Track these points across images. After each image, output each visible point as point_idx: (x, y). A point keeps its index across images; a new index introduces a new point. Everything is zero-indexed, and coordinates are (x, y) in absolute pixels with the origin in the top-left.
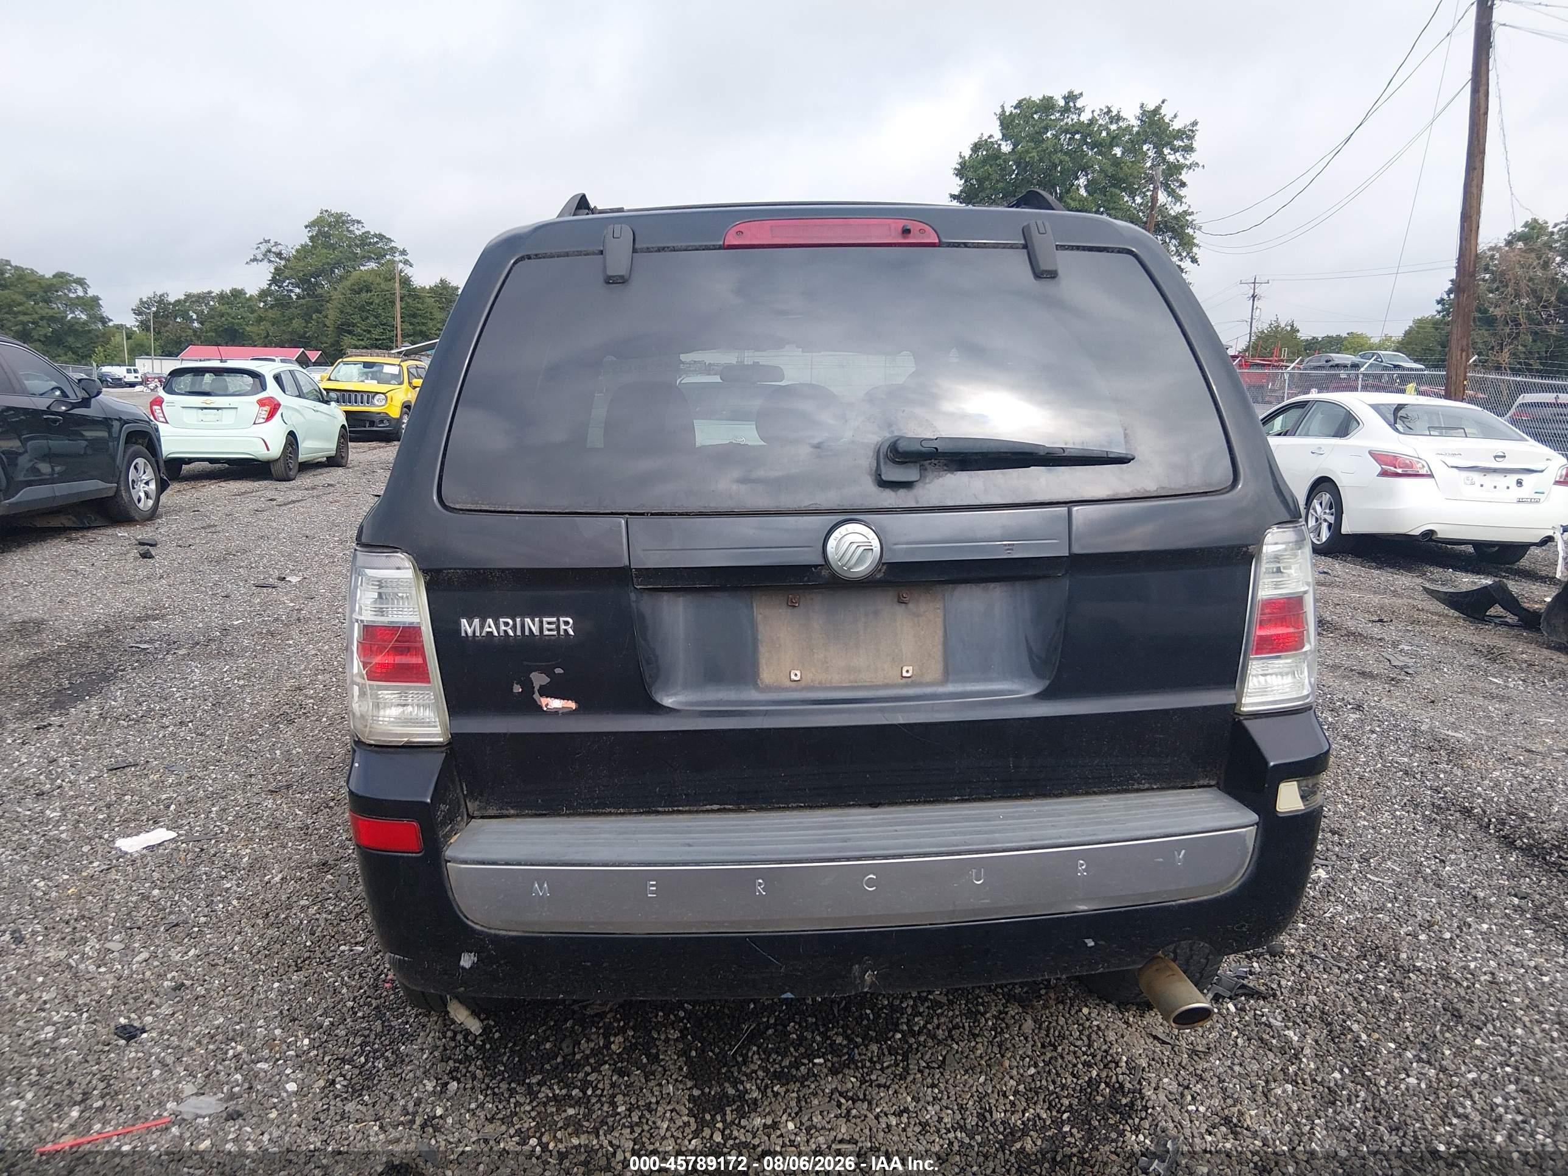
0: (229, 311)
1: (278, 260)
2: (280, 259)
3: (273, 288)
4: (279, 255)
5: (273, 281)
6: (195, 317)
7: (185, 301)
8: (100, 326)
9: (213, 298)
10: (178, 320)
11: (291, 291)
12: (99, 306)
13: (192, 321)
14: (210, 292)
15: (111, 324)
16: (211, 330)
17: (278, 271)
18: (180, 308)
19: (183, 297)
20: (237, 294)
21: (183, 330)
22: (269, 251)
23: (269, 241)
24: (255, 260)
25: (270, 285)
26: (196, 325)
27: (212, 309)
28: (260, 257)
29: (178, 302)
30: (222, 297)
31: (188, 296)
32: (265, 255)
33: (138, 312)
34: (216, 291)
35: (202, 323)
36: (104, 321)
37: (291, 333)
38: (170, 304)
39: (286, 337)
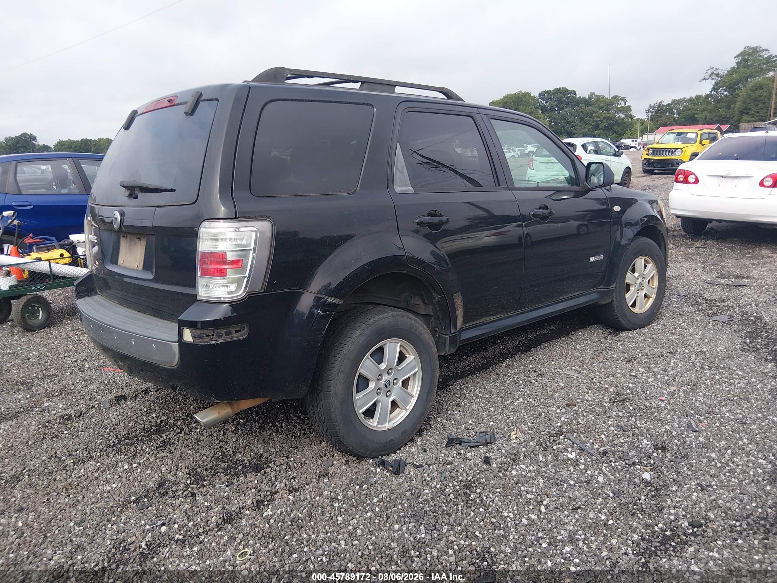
0: (693, 107)
1: (716, 78)
2: (718, 77)
3: (712, 93)
4: (717, 75)
5: (714, 89)
6: (675, 111)
7: (672, 104)
8: (630, 119)
9: (686, 101)
10: (667, 114)
11: (723, 94)
12: (631, 110)
13: (674, 114)
14: (685, 98)
15: (635, 118)
16: (682, 118)
17: (717, 84)
18: (669, 108)
19: (670, 102)
20: (698, 97)
21: (669, 119)
22: (713, 73)
23: (713, 68)
24: (704, 79)
25: (711, 92)
26: (676, 115)
27: (685, 107)
28: (707, 77)
29: (668, 105)
30: (691, 100)
31: (673, 101)
32: (710, 76)
33: (648, 112)
34: (688, 97)
35: (679, 115)
36: (632, 117)
37: (718, 116)
38: (664, 106)
39: (716, 118)
